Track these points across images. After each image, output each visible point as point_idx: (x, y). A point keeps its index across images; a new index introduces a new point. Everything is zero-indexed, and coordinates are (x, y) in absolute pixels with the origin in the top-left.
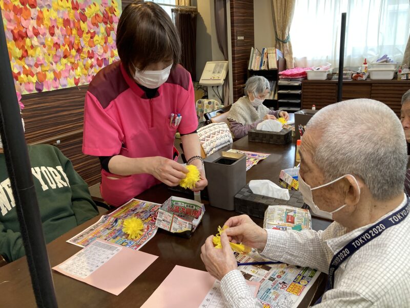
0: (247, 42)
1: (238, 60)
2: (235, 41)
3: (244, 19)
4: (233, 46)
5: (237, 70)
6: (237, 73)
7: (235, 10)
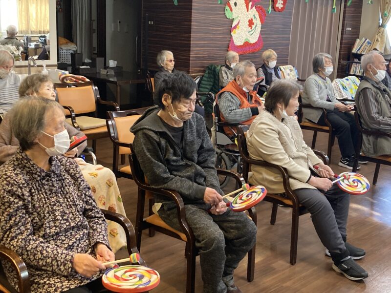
0: (353, 32)
1: (345, 44)
2: (344, 31)
3: (353, 15)
4: (342, 34)
5: (343, 52)
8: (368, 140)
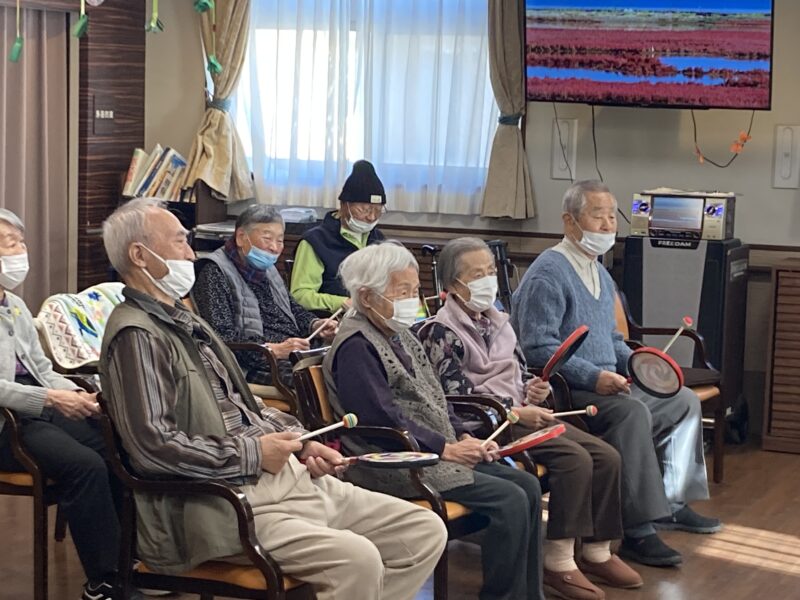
1: (94, 169)
2: (90, 120)
3: (116, 68)
5: (91, 195)
6: (90, 204)
7: (91, 45)
8: (156, 513)
